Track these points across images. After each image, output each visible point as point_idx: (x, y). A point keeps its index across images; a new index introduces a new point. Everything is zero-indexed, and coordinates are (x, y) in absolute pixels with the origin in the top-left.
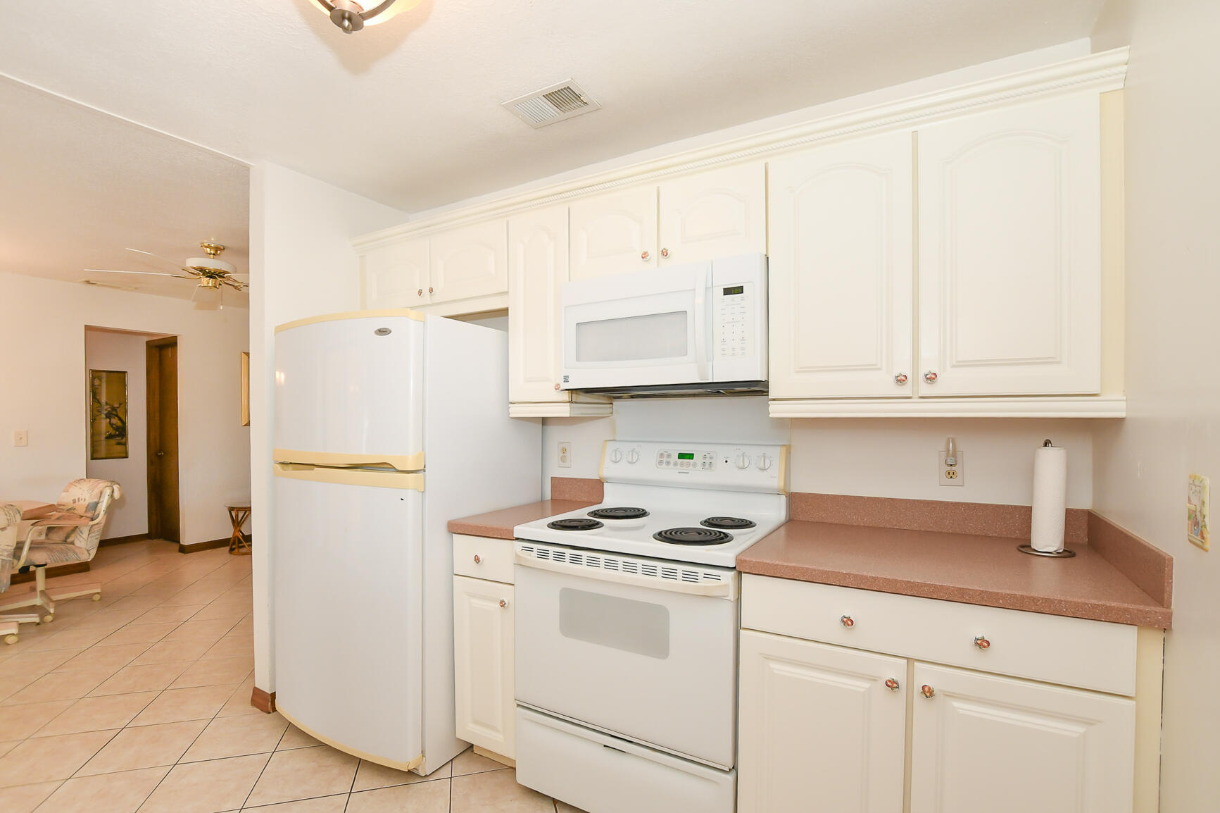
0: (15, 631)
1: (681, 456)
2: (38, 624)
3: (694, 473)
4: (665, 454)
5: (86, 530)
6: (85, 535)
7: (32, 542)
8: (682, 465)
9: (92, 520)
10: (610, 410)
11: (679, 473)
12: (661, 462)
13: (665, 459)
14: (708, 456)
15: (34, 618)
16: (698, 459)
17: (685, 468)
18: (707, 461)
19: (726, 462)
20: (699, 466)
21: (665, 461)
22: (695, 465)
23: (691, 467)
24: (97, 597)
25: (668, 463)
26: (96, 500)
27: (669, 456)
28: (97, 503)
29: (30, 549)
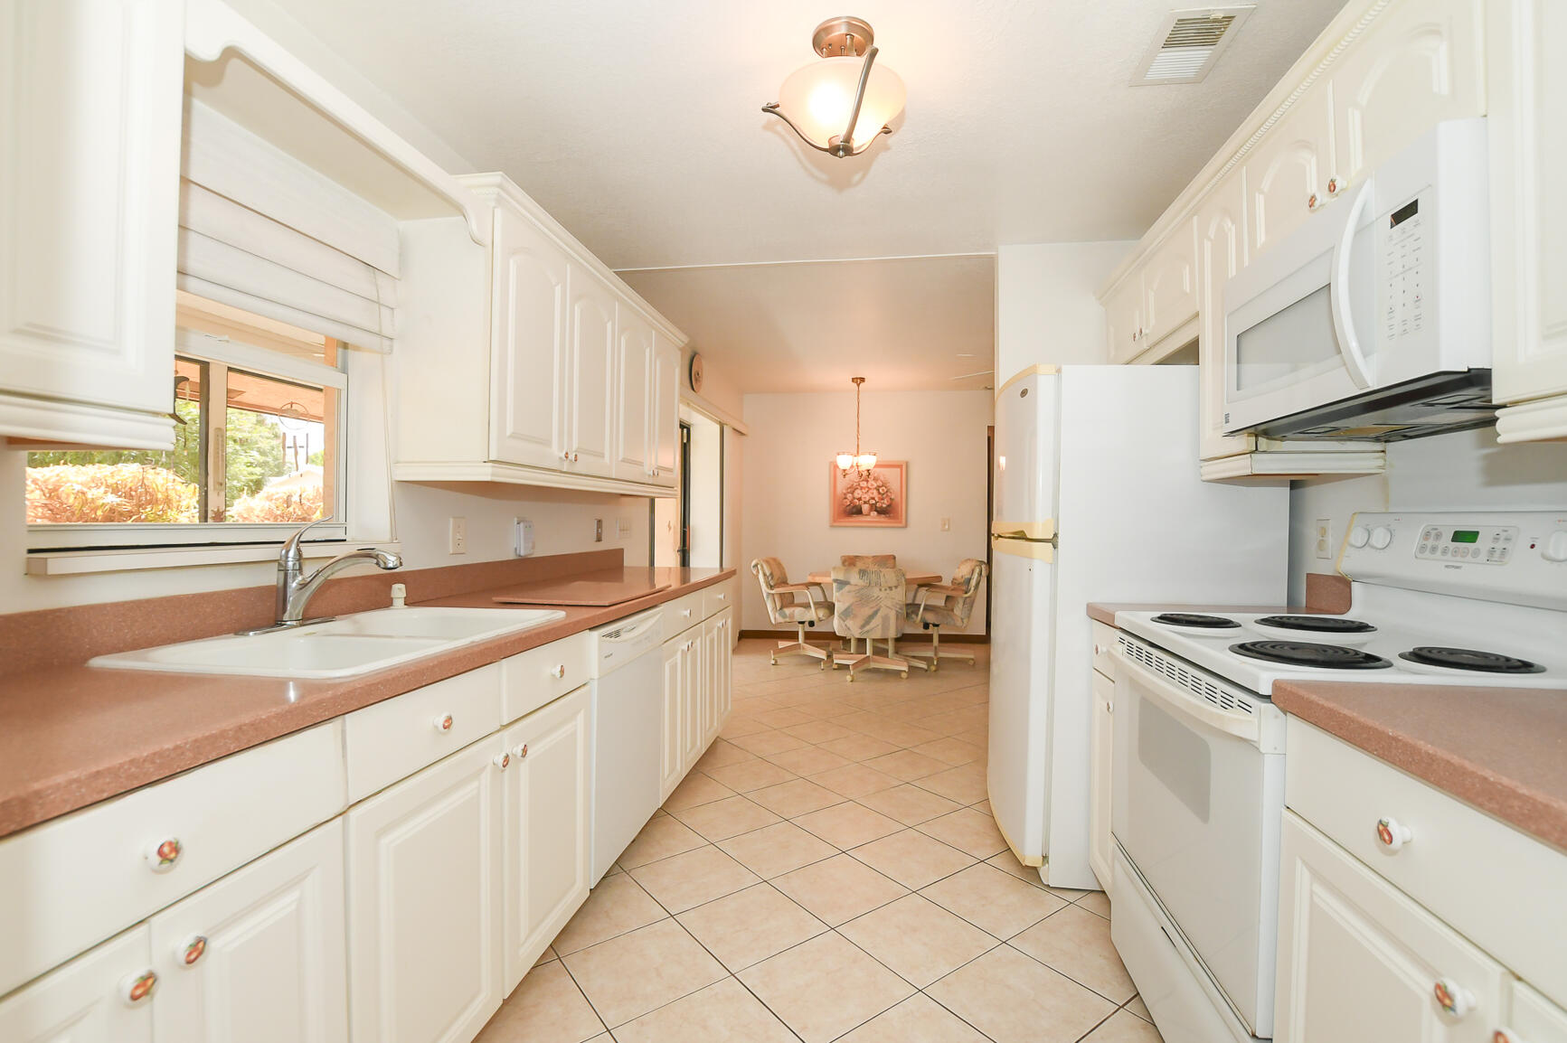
0: (906, 669)
1: (1459, 536)
2: (927, 671)
3: (1472, 570)
4: (1433, 533)
5: (961, 602)
6: (960, 605)
7: (926, 606)
8: (1455, 552)
9: (966, 593)
10: (1381, 462)
11: (1447, 566)
12: (1423, 548)
13: (1430, 543)
14: (1503, 535)
15: (923, 665)
16: (1482, 543)
17: (1458, 558)
18: (1499, 545)
19: (1533, 546)
20: (1483, 557)
21: (1429, 546)
22: (1476, 553)
23: (1469, 558)
24: (971, 662)
25: (1434, 549)
26: (969, 576)
27: (1438, 536)
28: (970, 579)
29: (924, 609)
